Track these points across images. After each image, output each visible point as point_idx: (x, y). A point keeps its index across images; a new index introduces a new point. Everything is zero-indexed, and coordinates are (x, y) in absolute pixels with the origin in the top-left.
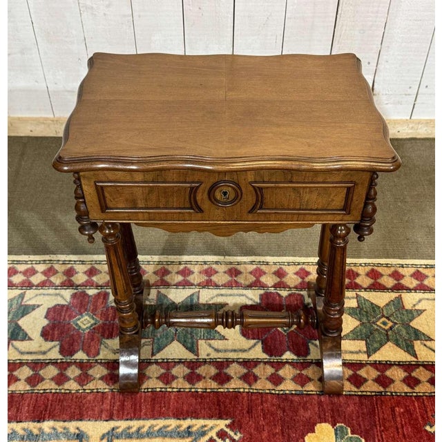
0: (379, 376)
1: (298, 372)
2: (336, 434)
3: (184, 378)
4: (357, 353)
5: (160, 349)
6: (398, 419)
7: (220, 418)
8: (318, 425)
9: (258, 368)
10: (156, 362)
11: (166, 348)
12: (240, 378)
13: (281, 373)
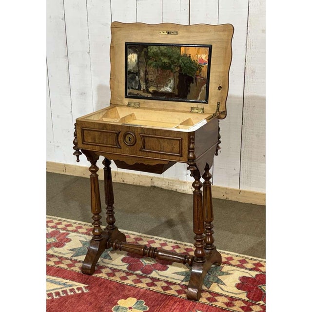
0: (180, 290)
1: (138, 278)
2: (136, 303)
3: (79, 267)
4: (177, 280)
5: (77, 256)
6: (175, 307)
7: (84, 283)
8: (130, 298)
9: (118, 273)
10: (71, 260)
11: (80, 257)
12: (106, 274)
13: (128, 277)
